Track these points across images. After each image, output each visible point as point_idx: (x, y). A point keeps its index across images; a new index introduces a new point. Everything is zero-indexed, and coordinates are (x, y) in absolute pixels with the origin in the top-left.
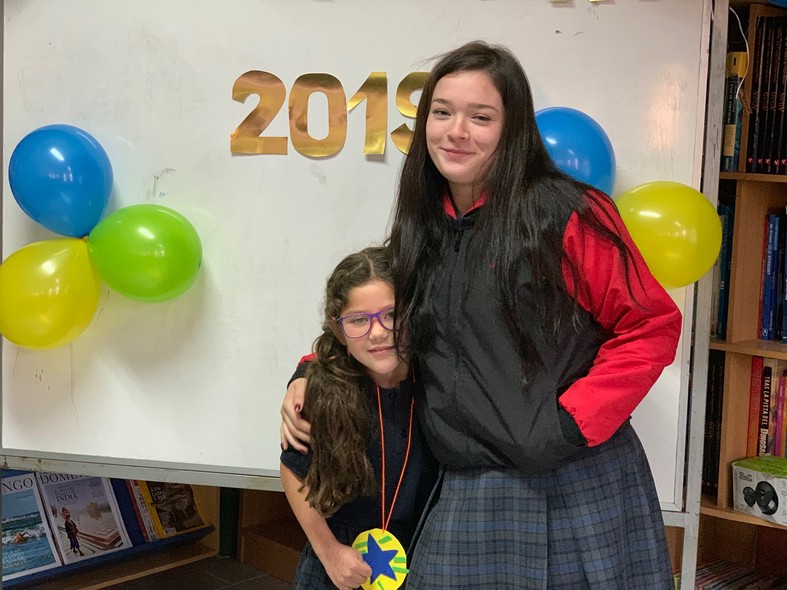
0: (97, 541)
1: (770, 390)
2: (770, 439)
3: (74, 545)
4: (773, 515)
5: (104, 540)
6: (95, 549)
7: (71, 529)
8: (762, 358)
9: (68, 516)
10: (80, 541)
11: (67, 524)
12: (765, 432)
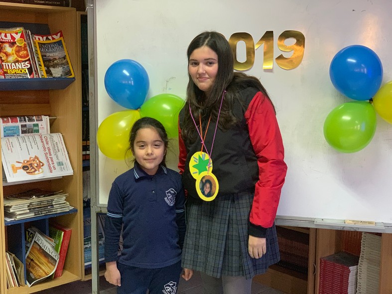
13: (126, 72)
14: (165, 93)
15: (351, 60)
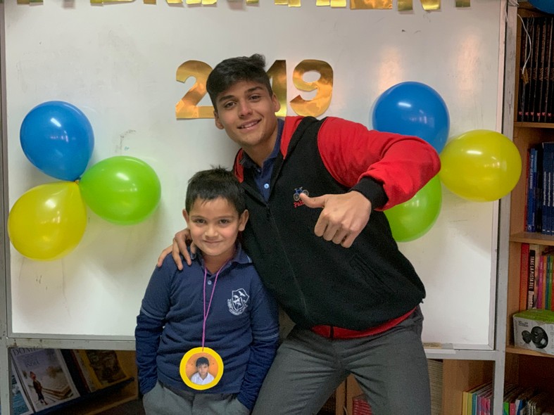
0: (56, 393)
1: (534, 266)
2: (535, 297)
3: (41, 397)
4: (545, 349)
5: (60, 393)
6: (55, 400)
7: (37, 387)
8: (529, 244)
9: (34, 378)
10: (44, 394)
11: (34, 383)
12: (531, 293)
13: (55, 122)
14: (118, 155)
15: (404, 104)
